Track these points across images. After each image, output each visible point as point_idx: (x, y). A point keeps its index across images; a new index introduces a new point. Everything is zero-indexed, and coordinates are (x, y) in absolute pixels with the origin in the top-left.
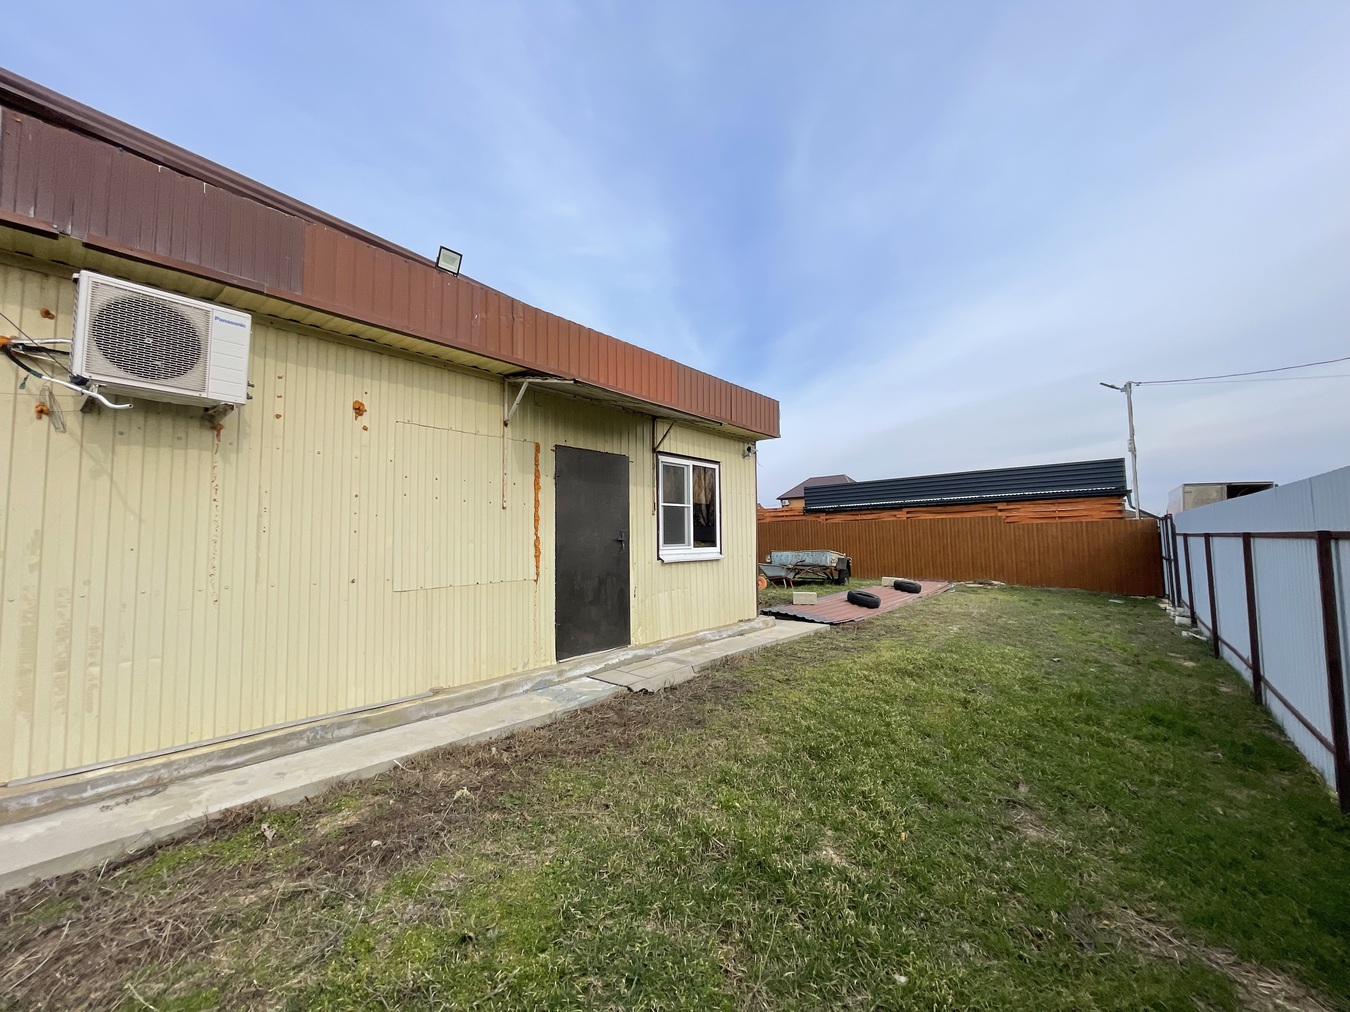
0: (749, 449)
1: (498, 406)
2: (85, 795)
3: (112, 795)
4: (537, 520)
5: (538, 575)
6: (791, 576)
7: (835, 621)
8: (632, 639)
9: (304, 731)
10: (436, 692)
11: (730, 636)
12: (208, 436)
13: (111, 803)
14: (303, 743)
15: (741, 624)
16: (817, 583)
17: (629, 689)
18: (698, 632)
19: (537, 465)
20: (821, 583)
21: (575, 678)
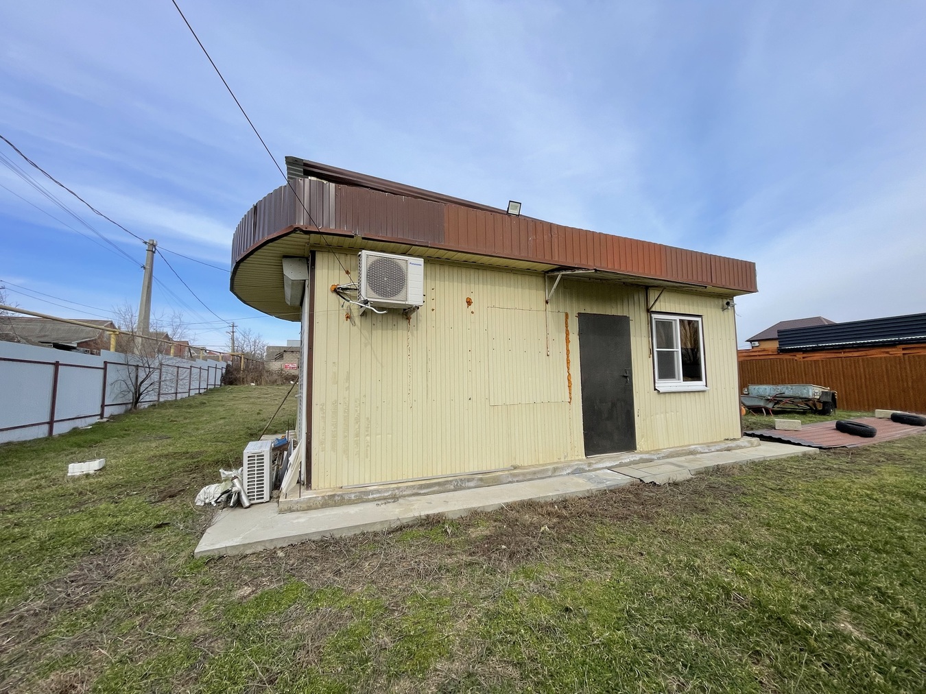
0: (728, 304)
1: (542, 292)
2: (369, 497)
3: (379, 499)
4: (568, 362)
5: (571, 398)
6: (770, 406)
7: (824, 445)
8: (637, 446)
9: (453, 480)
10: (515, 468)
11: (718, 451)
12: (405, 322)
13: (380, 503)
14: (452, 487)
15: (727, 442)
16: (798, 413)
17: (641, 480)
18: (690, 445)
19: (567, 327)
20: (804, 413)
21: (599, 469)
